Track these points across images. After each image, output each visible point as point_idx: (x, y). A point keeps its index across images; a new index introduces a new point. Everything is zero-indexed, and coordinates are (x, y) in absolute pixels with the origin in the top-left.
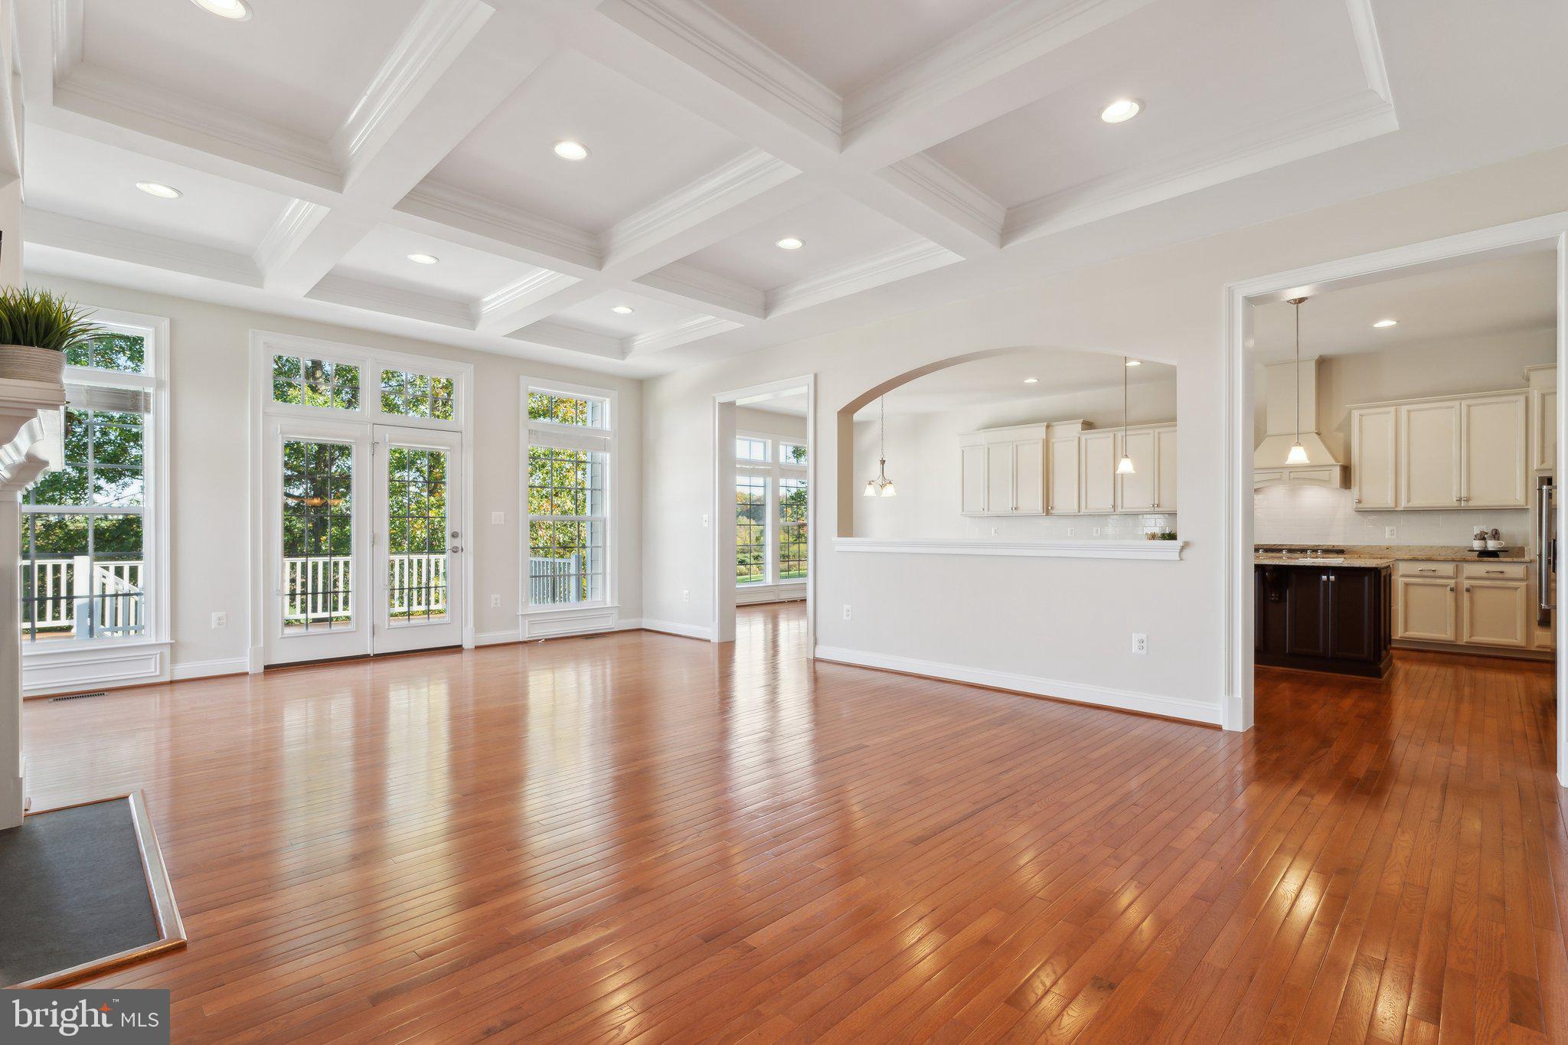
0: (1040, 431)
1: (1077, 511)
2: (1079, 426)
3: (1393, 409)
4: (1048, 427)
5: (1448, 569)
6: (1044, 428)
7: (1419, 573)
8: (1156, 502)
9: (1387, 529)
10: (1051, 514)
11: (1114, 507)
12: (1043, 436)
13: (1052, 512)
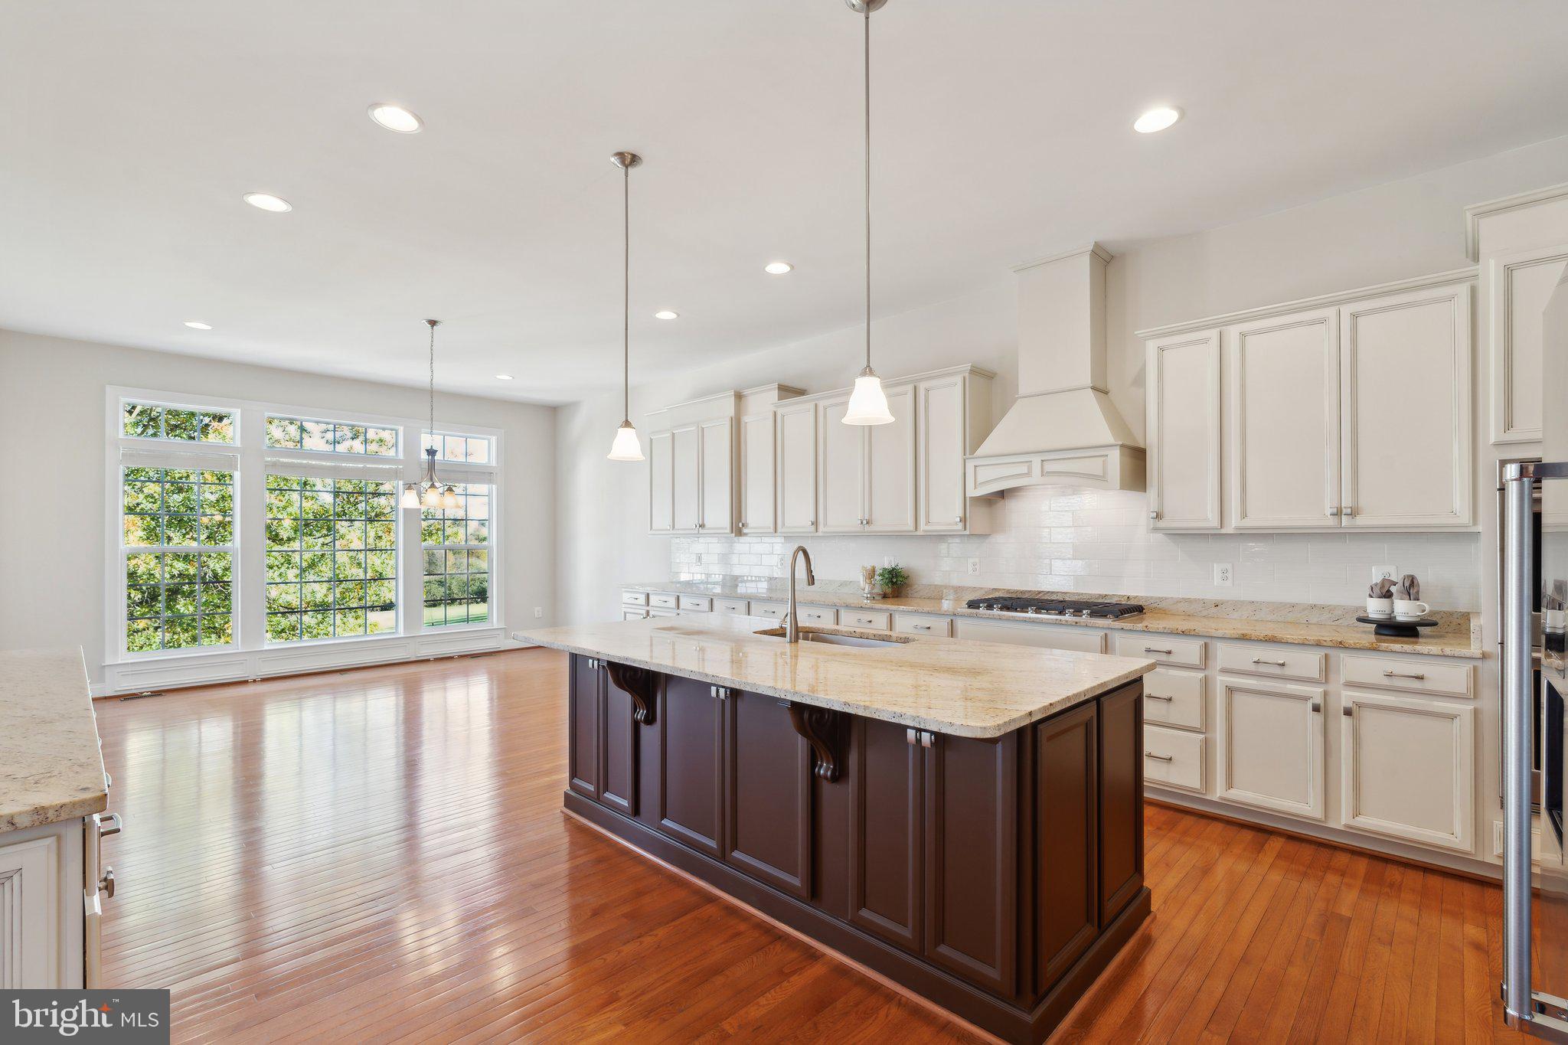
2: (776, 395)
3: (1213, 334)
4: (739, 397)
5: (1308, 662)
6: (733, 400)
7: (1253, 668)
8: (866, 517)
9: (1217, 568)
10: (746, 534)
11: (815, 523)
12: (731, 412)
13: (745, 531)
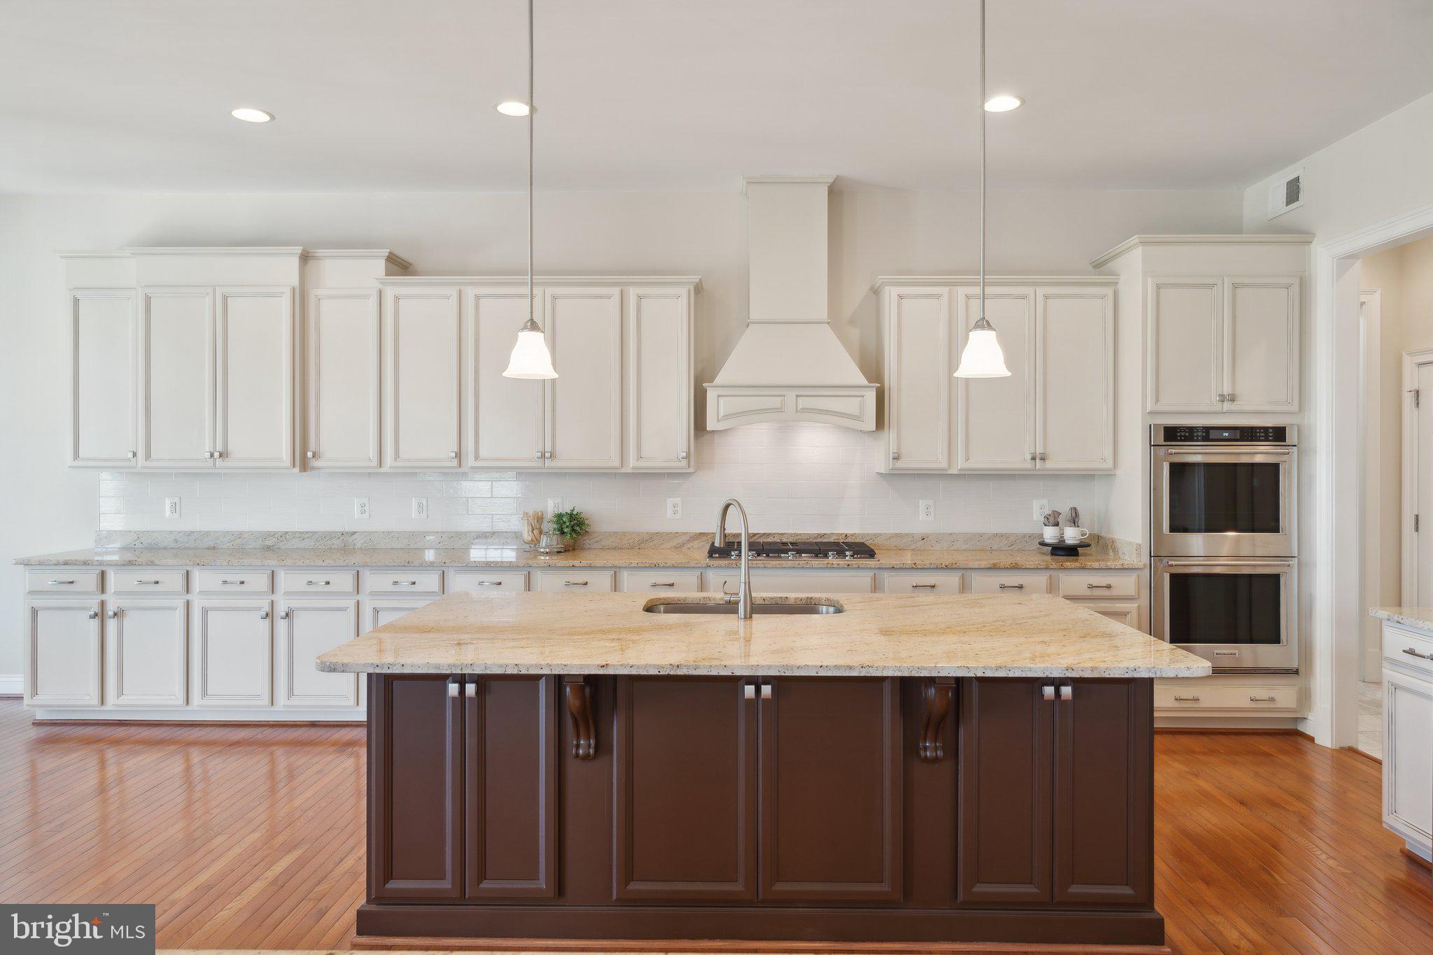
0: (286, 268)
1: (375, 463)
2: (381, 265)
4: (305, 258)
6: (295, 261)
8: (548, 448)
9: (922, 504)
10: (313, 468)
11: (459, 455)
12: (294, 280)
13: (316, 463)
